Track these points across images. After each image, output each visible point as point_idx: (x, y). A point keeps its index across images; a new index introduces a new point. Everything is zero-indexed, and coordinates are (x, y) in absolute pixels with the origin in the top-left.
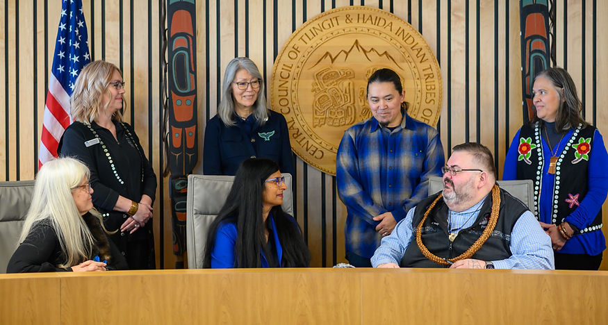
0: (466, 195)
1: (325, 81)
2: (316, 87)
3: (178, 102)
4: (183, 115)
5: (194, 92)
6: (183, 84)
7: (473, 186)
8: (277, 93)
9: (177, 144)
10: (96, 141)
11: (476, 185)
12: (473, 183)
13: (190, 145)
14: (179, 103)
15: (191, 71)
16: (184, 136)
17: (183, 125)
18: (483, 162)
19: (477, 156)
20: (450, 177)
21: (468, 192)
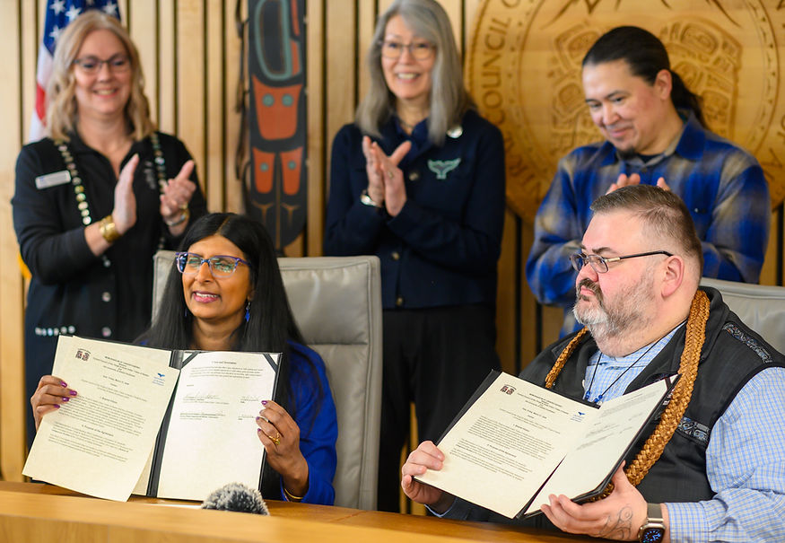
0: (634, 316)
1: (574, 53)
2: (554, 67)
3: (266, 98)
4: (276, 126)
5: (302, 79)
6: (276, 63)
7: (651, 296)
8: (479, 80)
9: (264, 185)
10: (63, 177)
11: (658, 290)
12: (651, 286)
13: (291, 187)
14: (268, 100)
15: (292, 35)
16: (278, 169)
17: (279, 146)
18: (670, 233)
19: (655, 217)
20: (592, 278)
21: (638, 309)
